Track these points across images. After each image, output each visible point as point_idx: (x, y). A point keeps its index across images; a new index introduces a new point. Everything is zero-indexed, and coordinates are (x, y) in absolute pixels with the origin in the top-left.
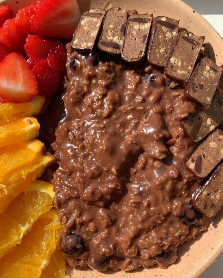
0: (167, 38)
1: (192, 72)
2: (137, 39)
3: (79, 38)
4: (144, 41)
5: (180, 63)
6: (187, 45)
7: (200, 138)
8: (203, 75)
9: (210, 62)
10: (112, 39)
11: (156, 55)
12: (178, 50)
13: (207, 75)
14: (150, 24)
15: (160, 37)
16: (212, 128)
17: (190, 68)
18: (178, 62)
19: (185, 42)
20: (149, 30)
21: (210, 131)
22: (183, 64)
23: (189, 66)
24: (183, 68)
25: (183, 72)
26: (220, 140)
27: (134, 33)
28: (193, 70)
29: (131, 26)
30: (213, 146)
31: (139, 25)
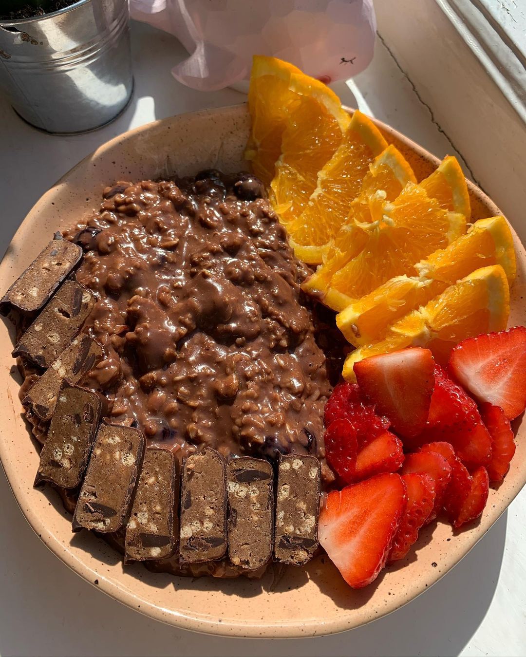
0: (145, 509)
1: (94, 444)
2: (202, 498)
3: (310, 480)
4: (189, 496)
5: (117, 455)
6: (105, 499)
7: (76, 342)
8: (76, 445)
9: (62, 480)
10: (249, 489)
11: (160, 468)
12: (123, 483)
13: (68, 448)
14: (182, 536)
15: (158, 508)
16: (56, 363)
17: (98, 452)
18: (121, 459)
19: (111, 504)
20: (183, 522)
21: (60, 358)
22: (111, 456)
23: (101, 455)
24: (110, 449)
25: (110, 441)
27: (209, 512)
28: (92, 448)
29: (218, 526)
30: (54, 334)
31: (202, 531)
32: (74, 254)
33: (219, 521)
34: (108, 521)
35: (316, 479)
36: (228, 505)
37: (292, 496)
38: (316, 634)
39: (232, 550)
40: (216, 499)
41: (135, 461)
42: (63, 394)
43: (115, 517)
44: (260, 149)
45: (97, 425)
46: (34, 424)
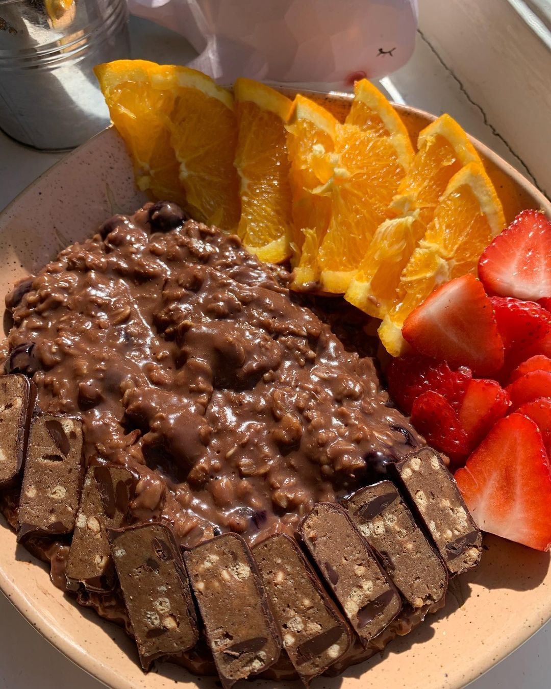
0: (292, 613)
1: (190, 580)
2: (344, 561)
3: (437, 473)
4: (328, 566)
5: (225, 574)
6: (244, 632)
7: (88, 482)
8: (168, 594)
9: (175, 645)
10: (384, 520)
11: (282, 558)
12: (253, 601)
13: (161, 604)
14: (350, 616)
15: (307, 602)
16: (79, 520)
17: (201, 586)
18: (232, 576)
19: (253, 634)
20: (341, 599)
21: (81, 511)
22: (220, 581)
23: (207, 588)
24: (213, 574)
25: (207, 565)
26: (52, 512)
27: (360, 571)
28: (191, 586)
29: (378, 579)
30: (55, 489)
31: (366, 596)
32: (19, 385)
33: (376, 573)
34: (262, 654)
35: (441, 467)
36: (375, 551)
37: (431, 500)
38: (544, 621)
39: (408, 594)
40: (359, 553)
41: (249, 569)
42: (117, 548)
43: (268, 645)
44: (152, 172)
45: (179, 556)
46: (97, 605)
